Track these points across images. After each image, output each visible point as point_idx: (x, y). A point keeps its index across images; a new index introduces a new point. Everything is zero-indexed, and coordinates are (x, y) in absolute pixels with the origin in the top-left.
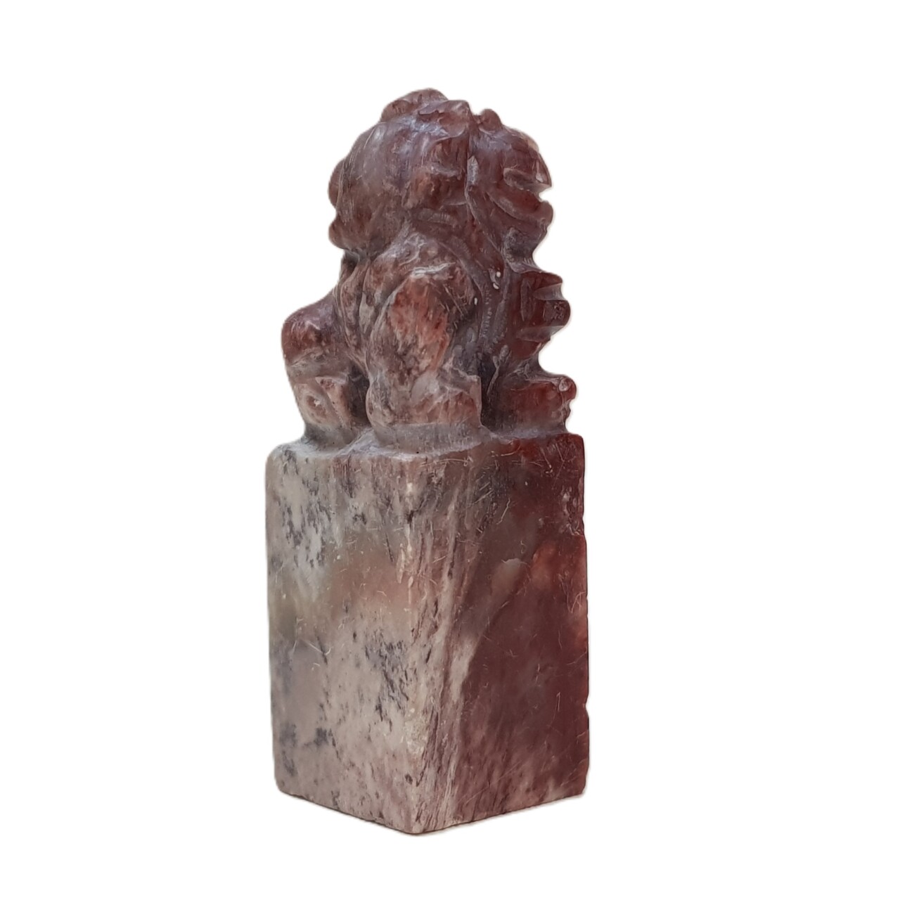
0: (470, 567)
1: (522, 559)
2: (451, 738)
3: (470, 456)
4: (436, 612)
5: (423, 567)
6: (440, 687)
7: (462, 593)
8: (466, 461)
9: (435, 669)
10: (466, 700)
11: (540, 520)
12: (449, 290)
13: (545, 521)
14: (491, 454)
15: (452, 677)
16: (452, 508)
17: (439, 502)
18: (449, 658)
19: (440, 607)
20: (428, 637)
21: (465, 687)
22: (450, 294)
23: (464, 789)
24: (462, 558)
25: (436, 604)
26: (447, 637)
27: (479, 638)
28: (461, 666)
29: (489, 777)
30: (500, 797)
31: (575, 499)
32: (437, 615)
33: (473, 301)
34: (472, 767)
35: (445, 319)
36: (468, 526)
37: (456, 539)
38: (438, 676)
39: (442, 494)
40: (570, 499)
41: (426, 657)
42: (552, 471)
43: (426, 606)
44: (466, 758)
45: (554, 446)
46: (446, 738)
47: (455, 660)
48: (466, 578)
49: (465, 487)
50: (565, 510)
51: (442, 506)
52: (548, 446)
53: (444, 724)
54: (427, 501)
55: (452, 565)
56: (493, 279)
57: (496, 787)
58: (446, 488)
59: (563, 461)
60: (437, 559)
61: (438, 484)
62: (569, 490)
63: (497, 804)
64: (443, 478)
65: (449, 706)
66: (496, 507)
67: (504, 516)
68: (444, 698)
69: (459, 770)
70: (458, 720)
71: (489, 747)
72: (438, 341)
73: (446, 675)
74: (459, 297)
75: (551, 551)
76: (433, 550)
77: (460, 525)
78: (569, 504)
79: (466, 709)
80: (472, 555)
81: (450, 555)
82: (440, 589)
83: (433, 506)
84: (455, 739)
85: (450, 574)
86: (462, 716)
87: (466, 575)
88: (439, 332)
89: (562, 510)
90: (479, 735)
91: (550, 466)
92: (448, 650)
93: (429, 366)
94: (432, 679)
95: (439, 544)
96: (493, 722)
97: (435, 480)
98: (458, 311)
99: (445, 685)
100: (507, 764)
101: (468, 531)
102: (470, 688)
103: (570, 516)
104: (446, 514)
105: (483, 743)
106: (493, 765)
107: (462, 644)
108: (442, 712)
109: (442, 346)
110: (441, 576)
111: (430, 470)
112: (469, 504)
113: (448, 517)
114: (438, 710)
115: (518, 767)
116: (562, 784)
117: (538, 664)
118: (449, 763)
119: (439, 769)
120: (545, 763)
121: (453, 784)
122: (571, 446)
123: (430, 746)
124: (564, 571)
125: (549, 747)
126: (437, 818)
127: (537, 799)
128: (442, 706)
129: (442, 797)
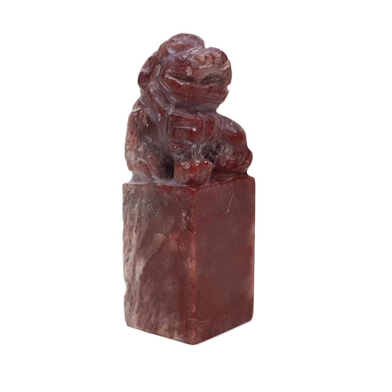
0: (143, 231)
1: (165, 235)
2: (135, 294)
3: (144, 187)
4: (130, 244)
5: (126, 225)
6: (132, 273)
7: (140, 240)
8: (142, 189)
9: (130, 266)
10: (141, 282)
11: (172, 221)
12: (136, 120)
13: (174, 222)
14: (152, 188)
15: (136, 271)
16: (137, 206)
17: (132, 202)
18: (135, 263)
19: (132, 243)
20: (128, 252)
21: (141, 277)
22: (136, 121)
23: (140, 317)
24: (141, 225)
25: (130, 241)
26: (134, 255)
27: (146, 261)
28: (140, 268)
29: (150, 317)
30: (154, 327)
31: (188, 217)
32: (131, 245)
34: (143, 310)
35: (135, 131)
36: (143, 215)
37: (138, 218)
38: (131, 268)
39: (133, 200)
40: (186, 216)
41: (127, 260)
42: (178, 202)
43: (127, 240)
44: (141, 305)
45: (179, 191)
46: (133, 294)
47: (137, 265)
48: (142, 235)
49: (142, 199)
50: (184, 220)
51: (133, 204)
52: (176, 190)
53: (133, 288)
54: (127, 201)
55: (136, 228)
57: (153, 322)
58: (134, 198)
59: (183, 199)
60: (131, 224)
61: (131, 195)
62: (185, 212)
63: (153, 329)
64: (134, 193)
65: (135, 283)
66: (154, 211)
67: (158, 215)
68: (133, 278)
69: (138, 308)
70: (138, 289)
71: (150, 306)
72: (132, 139)
73: (134, 270)
75: (177, 236)
76: (130, 221)
77: (140, 214)
78: (185, 218)
79: (141, 286)
80: (144, 226)
81: (136, 224)
82: (132, 236)
83: (130, 203)
84: (137, 296)
85: (136, 231)
86: (140, 288)
87: (142, 234)
88: (132, 136)
89: (182, 220)
90: (147, 298)
91: (177, 200)
92: (135, 260)
93: (129, 148)
94: (129, 269)
95: (132, 219)
96: (152, 296)
97: (130, 193)
98: (139, 128)
99: (133, 274)
100: (157, 315)
101: (143, 217)
102: (143, 277)
103: (186, 223)
104: (134, 208)
105: (148, 302)
106: (152, 313)
107: (140, 260)
108: (132, 283)
109: (134, 141)
110: (132, 231)
111: (129, 189)
112: (143, 206)
113: (135, 209)
114: (131, 282)
115: (162, 319)
116: (180, 336)
117: (171, 281)
118: (135, 304)
119: (131, 304)
120: (173, 323)
121: (137, 312)
122: (186, 193)
123: (128, 294)
124: (183, 246)
125: (175, 317)
126: (130, 322)
127: (170, 336)
128: (132, 281)
129: (132, 315)
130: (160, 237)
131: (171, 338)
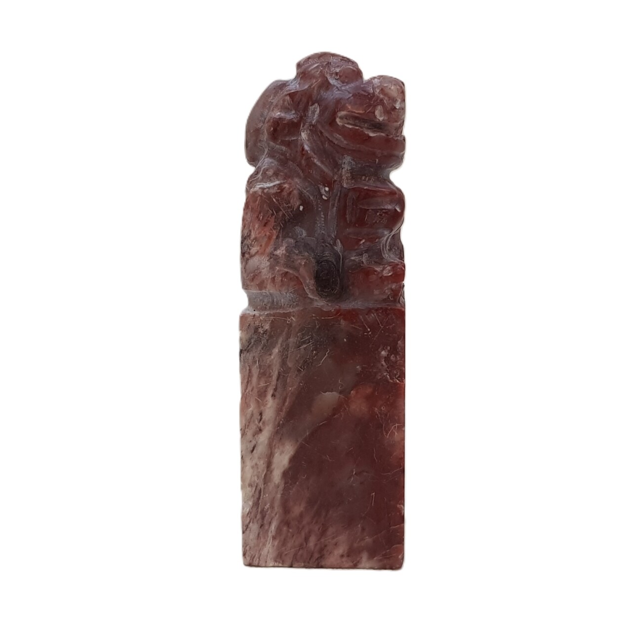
0: (292, 393)
1: (341, 393)
2: (272, 507)
3: (293, 316)
4: (260, 420)
5: (249, 388)
6: (263, 471)
7: (284, 410)
8: (288, 320)
9: (259, 458)
10: (285, 483)
11: (358, 367)
12: (276, 199)
13: (363, 368)
14: (313, 316)
15: (274, 466)
16: (276, 351)
17: (264, 345)
18: (271, 453)
19: (264, 417)
20: (254, 436)
21: (285, 474)
22: (277, 203)
23: (284, 543)
24: (285, 385)
25: (261, 414)
26: (270, 438)
27: (298, 443)
28: (283, 459)
29: (307, 539)
30: (316, 555)
31: (393, 355)
32: (261, 422)
33: (299, 208)
34: (291, 530)
35: (272, 220)
36: (290, 364)
37: (279, 372)
38: (262, 464)
39: (267, 340)
40: (388, 355)
41: (252, 449)
42: (370, 333)
43: (252, 415)
44: (285, 523)
45: (372, 315)
46: (268, 506)
47: (277, 455)
48: (288, 400)
49: (288, 337)
50: (383, 363)
51: (267, 349)
52: (366, 315)
53: (266, 497)
54: (254, 344)
55: (275, 390)
56: (323, 191)
57: (312, 548)
58: (271, 337)
59: (382, 327)
60: (262, 384)
61: (264, 333)
62: (386, 348)
63: (313, 559)
64: (269, 330)
65: (271, 486)
66: (316, 354)
67: (325, 361)
68: (267, 479)
69: (279, 530)
70: (279, 496)
71: (306, 520)
72: (266, 235)
73: (269, 465)
74: (285, 205)
75: (369, 390)
76: (259, 378)
77: (283, 363)
78: (387, 359)
79: (286, 489)
80: (294, 384)
81: (274, 382)
82: (265, 405)
83: (260, 348)
84: (276, 508)
85: (273, 395)
86: (282, 494)
87: (288, 398)
88: (267, 229)
89: (380, 362)
90: (297, 510)
91: (369, 330)
92: (271, 447)
93: (258, 251)
94: (256, 464)
95: (264, 374)
96: (311, 503)
97: (261, 330)
98: (284, 215)
99: (267, 471)
100: (323, 533)
101: (290, 368)
102: (290, 475)
103: (388, 367)
104: (270, 355)
105: (301, 516)
106: (310, 532)
107: (283, 444)
108: (264, 489)
109: (270, 238)
110: (265, 396)
111: (257, 323)
112: (291, 350)
113: (272, 357)
114: (261, 486)
115: (333, 538)
116: (375, 558)
117: (354, 470)
118: (270, 523)
119: (262, 526)
120: (359, 540)
121: (274, 538)
122: (389, 317)
123: (255, 509)
124: (380, 407)
125: (363, 529)
126: (259, 558)
127: (351, 564)
128: (264, 484)
129: (264, 545)
130: (330, 397)
131: (355, 566)
